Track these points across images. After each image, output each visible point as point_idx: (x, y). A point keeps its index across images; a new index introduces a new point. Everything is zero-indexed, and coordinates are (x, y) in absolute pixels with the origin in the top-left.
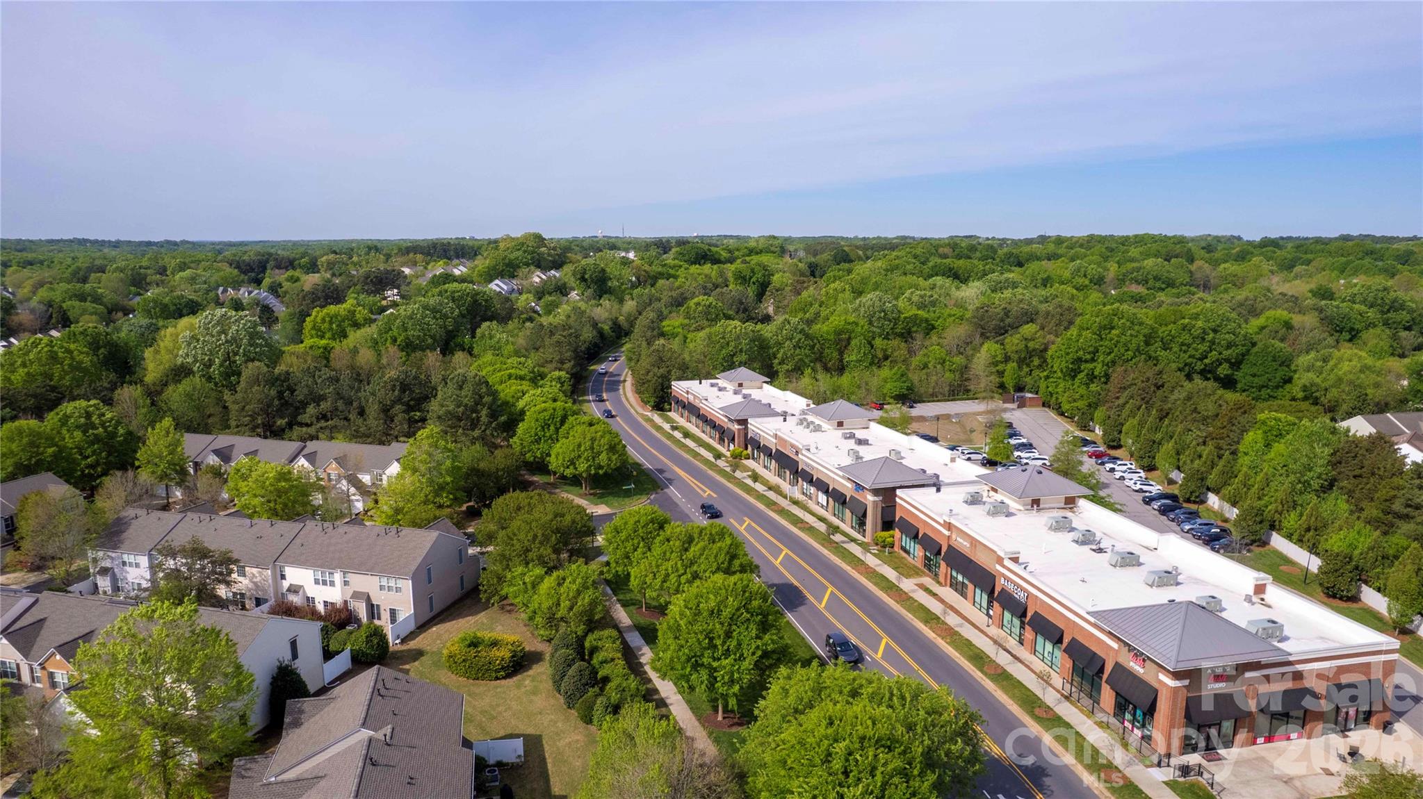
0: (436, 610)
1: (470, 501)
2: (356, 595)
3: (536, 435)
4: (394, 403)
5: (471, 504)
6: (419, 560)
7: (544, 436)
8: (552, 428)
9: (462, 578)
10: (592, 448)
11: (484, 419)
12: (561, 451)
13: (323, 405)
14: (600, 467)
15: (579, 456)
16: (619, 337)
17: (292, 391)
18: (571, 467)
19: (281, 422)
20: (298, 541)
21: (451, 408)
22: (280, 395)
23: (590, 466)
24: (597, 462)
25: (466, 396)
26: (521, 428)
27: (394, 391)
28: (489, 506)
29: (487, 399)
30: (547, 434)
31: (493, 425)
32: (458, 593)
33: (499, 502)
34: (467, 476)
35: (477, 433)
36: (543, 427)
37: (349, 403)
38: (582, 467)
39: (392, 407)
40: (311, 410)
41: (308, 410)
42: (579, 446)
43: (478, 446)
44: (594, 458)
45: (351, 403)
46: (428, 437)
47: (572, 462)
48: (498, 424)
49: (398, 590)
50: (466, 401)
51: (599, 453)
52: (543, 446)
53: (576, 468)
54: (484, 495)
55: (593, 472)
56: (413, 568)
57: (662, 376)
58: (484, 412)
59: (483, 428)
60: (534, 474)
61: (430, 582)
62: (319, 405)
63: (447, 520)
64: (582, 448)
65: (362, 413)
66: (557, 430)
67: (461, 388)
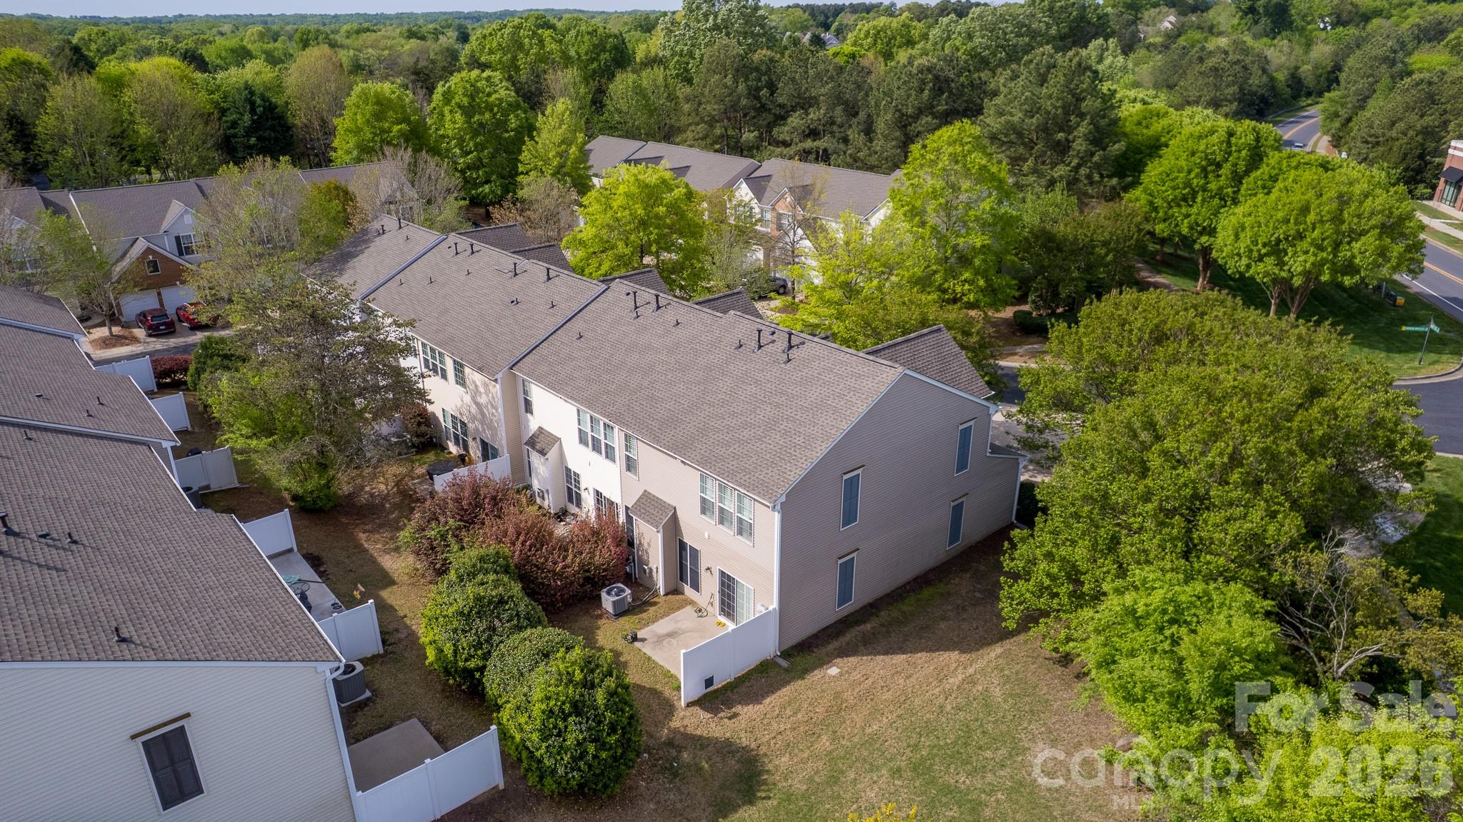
0: (860, 596)
1: (1022, 300)
2: (648, 504)
3: (1188, 184)
4: (920, 112)
5: (1026, 308)
6: (821, 449)
7: (1204, 190)
8: (1226, 170)
9: (957, 511)
10: (1337, 219)
11: (1080, 145)
12: (1248, 221)
13: (814, 115)
14: (1350, 268)
15: (1300, 236)
16: (1296, 97)
17: (772, 87)
18: (1270, 261)
19: (748, 136)
20: (577, 325)
21: (1016, 119)
22: (754, 93)
23: (1323, 263)
24: (1344, 253)
25: (1050, 97)
26: (1153, 171)
27: (922, 91)
28: (1071, 317)
29: (1089, 104)
30: (1213, 186)
31: (1096, 158)
32: (937, 549)
33: (1096, 312)
34: (1025, 247)
35: (1061, 171)
36: (1204, 169)
37: (852, 111)
38: (1298, 263)
39: (916, 117)
40: (795, 120)
41: (790, 120)
42: (1305, 210)
43: (1058, 195)
44: (1337, 246)
45: (856, 114)
46: (952, 143)
47: (1276, 250)
48: (1105, 159)
49: (744, 529)
50: (1048, 105)
51: (1355, 235)
52: (1199, 211)
53: (1281, 264)
54: (1056, 294)
55: (1325, 278)
56: (795, 474)
57: (1427, 132)
58: (1083, 128)
59: (1076, 161)
60: (1159, 272)
61: (849, 517)
62: (807, 114)
63: (947, 335)
64: (1311, 217)
65: (869, 131)
66: (1237, 179)
67: (1043, 80)
